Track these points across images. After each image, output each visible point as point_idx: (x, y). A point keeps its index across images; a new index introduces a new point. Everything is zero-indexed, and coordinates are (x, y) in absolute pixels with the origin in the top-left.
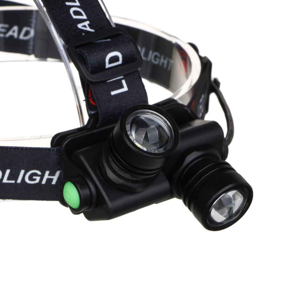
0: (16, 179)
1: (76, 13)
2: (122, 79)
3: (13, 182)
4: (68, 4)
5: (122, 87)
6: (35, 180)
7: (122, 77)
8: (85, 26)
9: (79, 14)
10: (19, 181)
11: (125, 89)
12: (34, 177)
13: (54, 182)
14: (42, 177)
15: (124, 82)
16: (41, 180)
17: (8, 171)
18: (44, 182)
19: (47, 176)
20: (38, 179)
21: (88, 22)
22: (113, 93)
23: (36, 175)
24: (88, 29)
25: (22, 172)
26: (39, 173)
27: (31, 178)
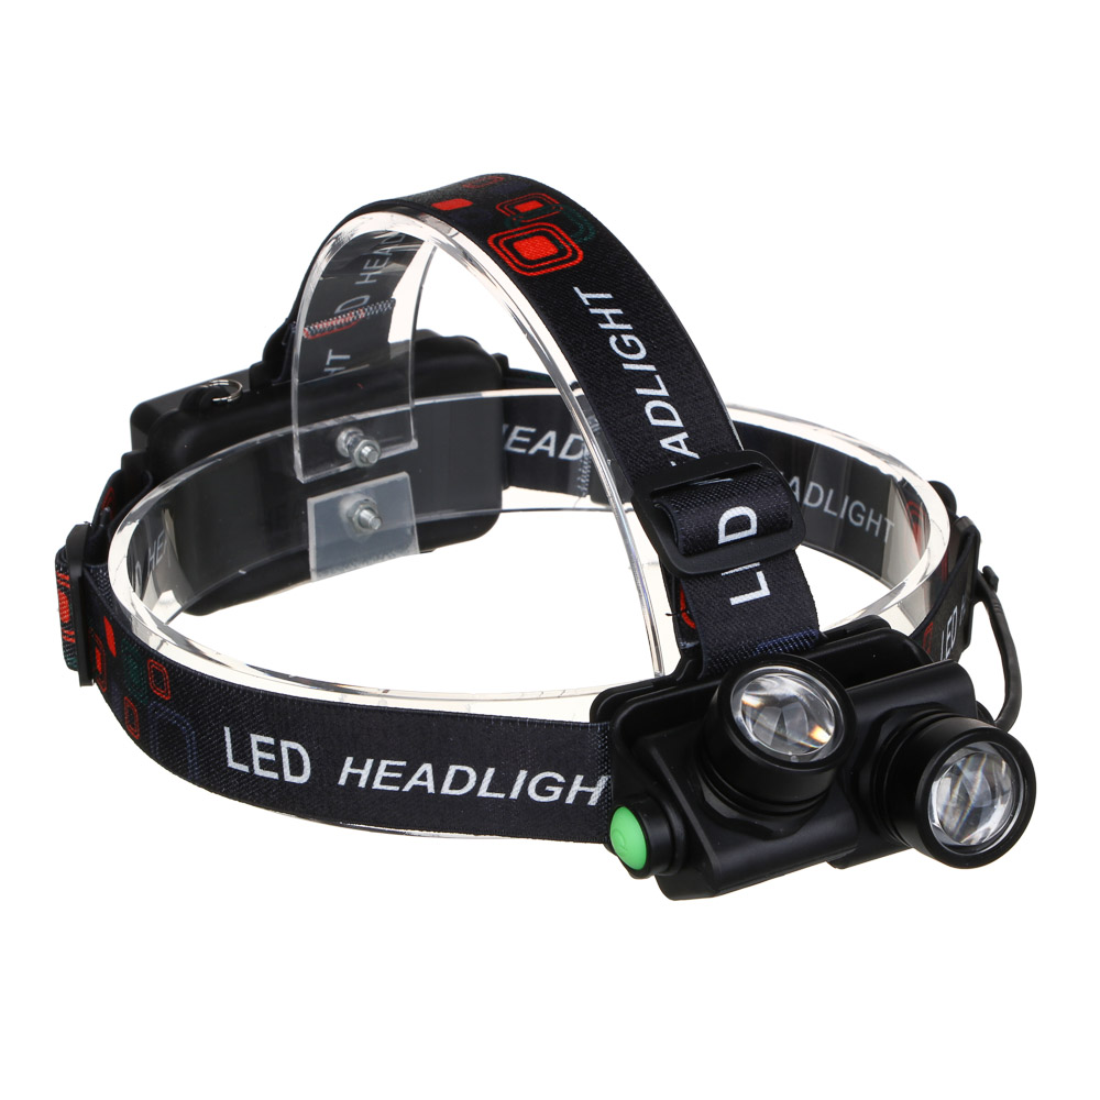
0: (508, 790)
1: (659, 413)
2: (758, 569)
3: (502, 796)
4: (640, 391)
5: (758, 588)
6: (551, 793)
7: (757, 565)
8: (676, 443)
9: (666, 415)
10: (514, 794)
11: (765, 591)
12: (549, 788)
13: (593, 801)
14: (567, 787)
15: (760, 576)
16: (565, 794)
17: (490, 772)
18: (570, 799)
19: (576, 787)
20: (558, 791)
21: (685, 435)
22: (735, 601)
23: (553, 782)
24: (684, 451)
25: (523, 774)
26: (560, 779)
27: (541, 790)
